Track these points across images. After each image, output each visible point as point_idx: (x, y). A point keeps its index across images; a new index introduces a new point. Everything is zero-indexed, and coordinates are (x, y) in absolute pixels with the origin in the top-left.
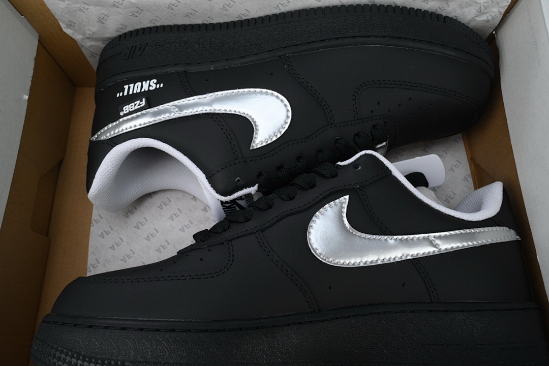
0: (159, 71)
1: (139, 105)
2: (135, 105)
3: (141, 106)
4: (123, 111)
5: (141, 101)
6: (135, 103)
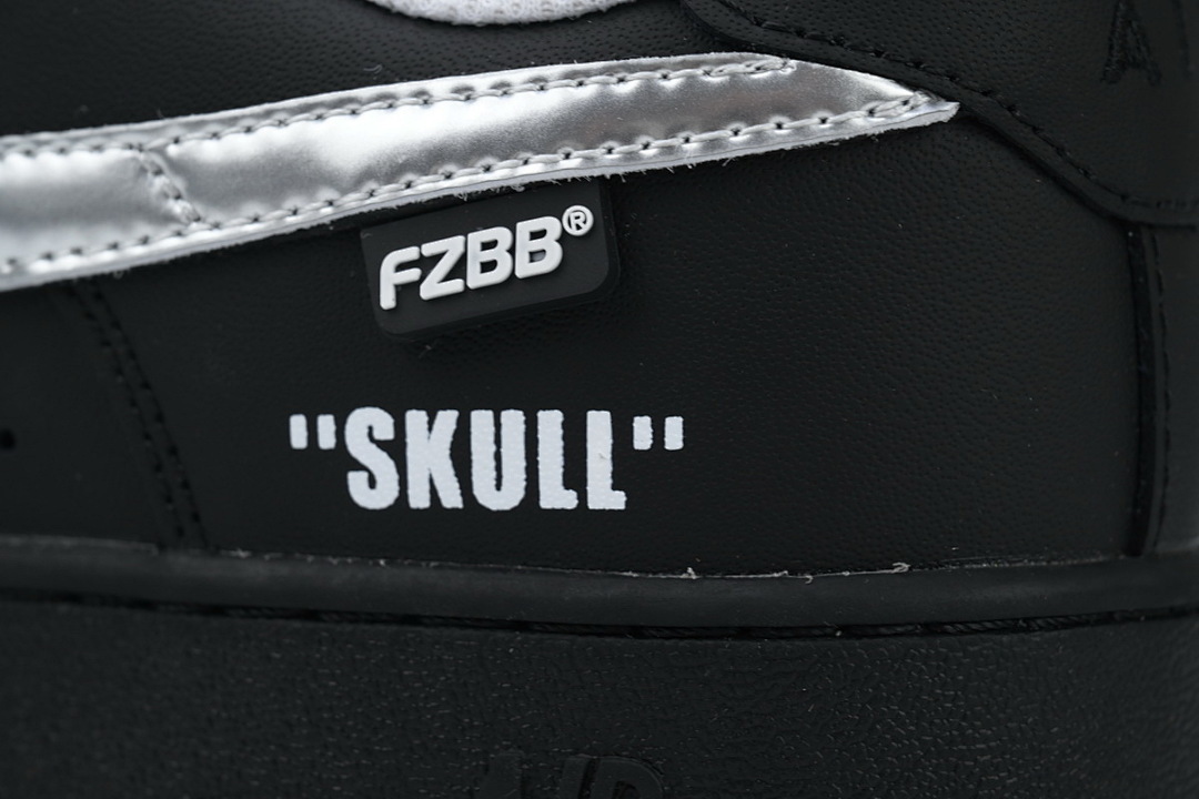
0: (337, 574)
1: (426, 264)
2: (459, 270)
3: (410, 253)
4: (564, 239)
5: (407, 292)
6: (456, 286)
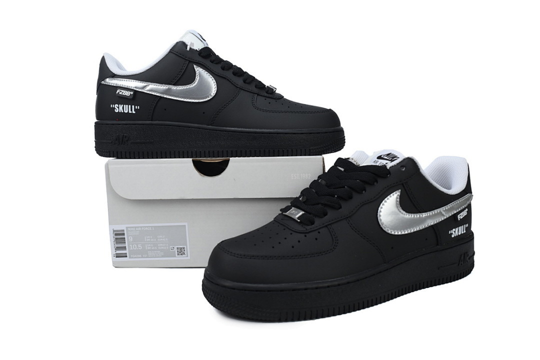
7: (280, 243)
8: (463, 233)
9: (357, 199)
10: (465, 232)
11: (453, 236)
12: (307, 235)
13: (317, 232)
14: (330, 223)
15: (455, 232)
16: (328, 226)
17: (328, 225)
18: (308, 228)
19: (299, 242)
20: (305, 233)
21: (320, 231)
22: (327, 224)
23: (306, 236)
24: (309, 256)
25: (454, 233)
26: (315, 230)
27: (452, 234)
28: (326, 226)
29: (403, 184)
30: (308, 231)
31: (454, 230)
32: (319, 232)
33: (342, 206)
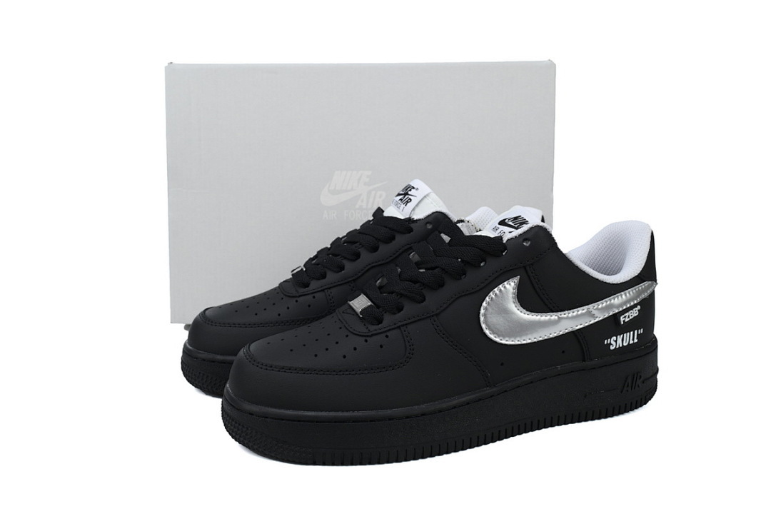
1: (625, 317)
2: (629, 317)
4: (638, 311)
5: (624, 321)
7: (327, 349)
8: (631, 342)
9: (451, 287)
10: (636, 340)
11: (612, 348)
12: (368, 339)
13: (384, 335)
14: (405, 322)
15: (616, 341)
16: (402, 328)
17: (403, 325)
18: (372, 328)
19: (355, 349)
20: (366, 337)
21: (388, 334)
22: (400, 324)
23: (366, 341)
24: (366, 372)
25: (613, 342)
26: (381, 333)
27: (610, 344)
28: (399, 327)
29: (525, 268)
30: (370, 334)
31: (615, 338)
32: (387, 336)
33: (427, 298)
